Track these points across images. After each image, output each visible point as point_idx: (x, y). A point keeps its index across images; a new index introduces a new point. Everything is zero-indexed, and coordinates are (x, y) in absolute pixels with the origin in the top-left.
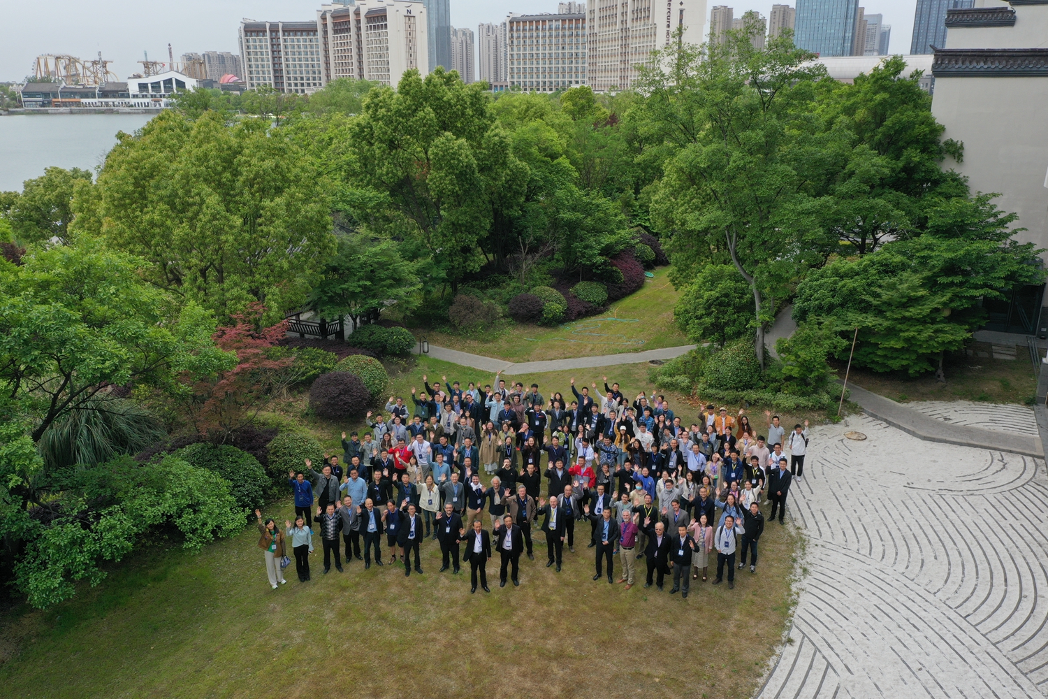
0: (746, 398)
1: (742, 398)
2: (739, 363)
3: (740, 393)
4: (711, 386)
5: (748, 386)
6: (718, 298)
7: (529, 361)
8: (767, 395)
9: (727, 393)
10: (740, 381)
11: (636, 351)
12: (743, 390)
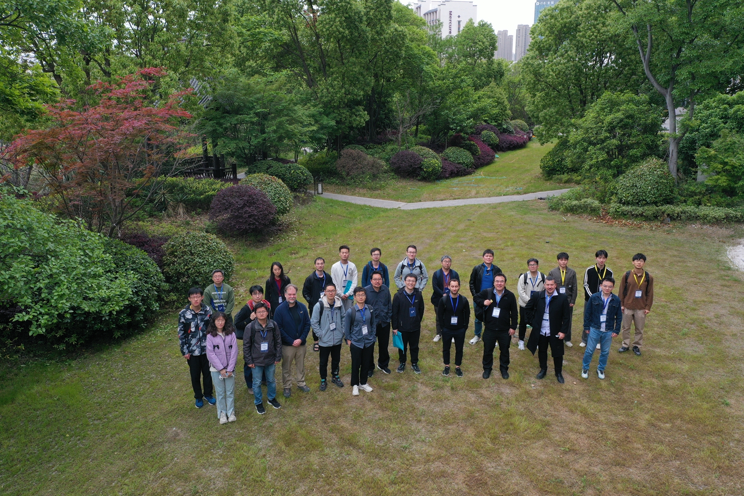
0: (667, 212)
1: (663, 213)
2: (658, 177)
3: (660, 207)
4: (627, 203)
5: (669, 201)
6: (621, 120)
7: (420, 201)
8: (691, 208)
9: (646, 208)
10: (661, 195)
11: (518, 193)
12: (662, 205)
